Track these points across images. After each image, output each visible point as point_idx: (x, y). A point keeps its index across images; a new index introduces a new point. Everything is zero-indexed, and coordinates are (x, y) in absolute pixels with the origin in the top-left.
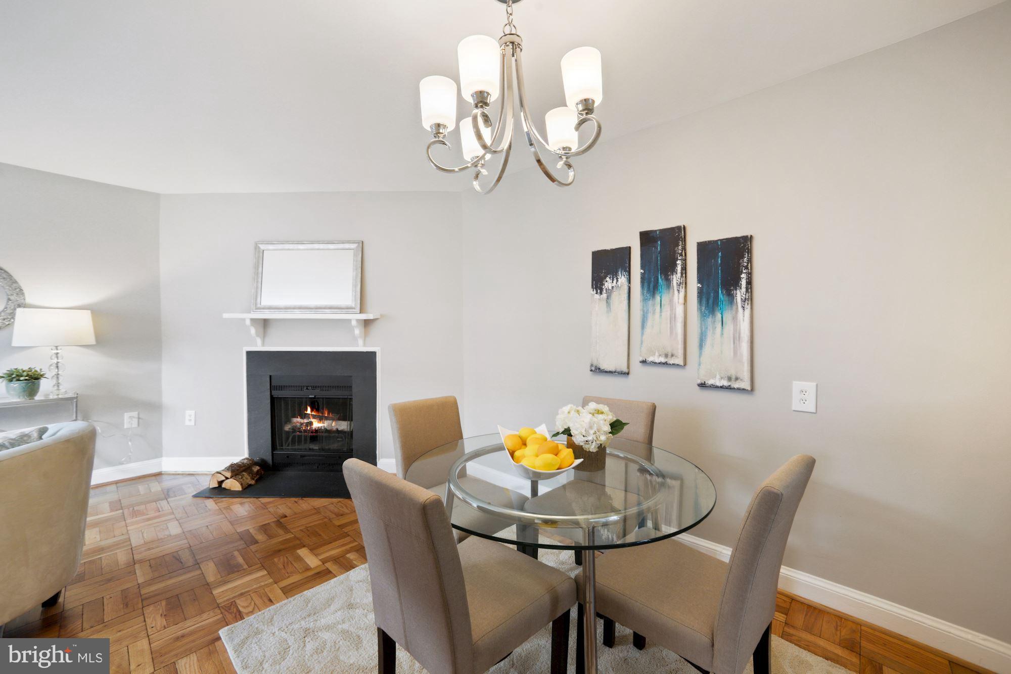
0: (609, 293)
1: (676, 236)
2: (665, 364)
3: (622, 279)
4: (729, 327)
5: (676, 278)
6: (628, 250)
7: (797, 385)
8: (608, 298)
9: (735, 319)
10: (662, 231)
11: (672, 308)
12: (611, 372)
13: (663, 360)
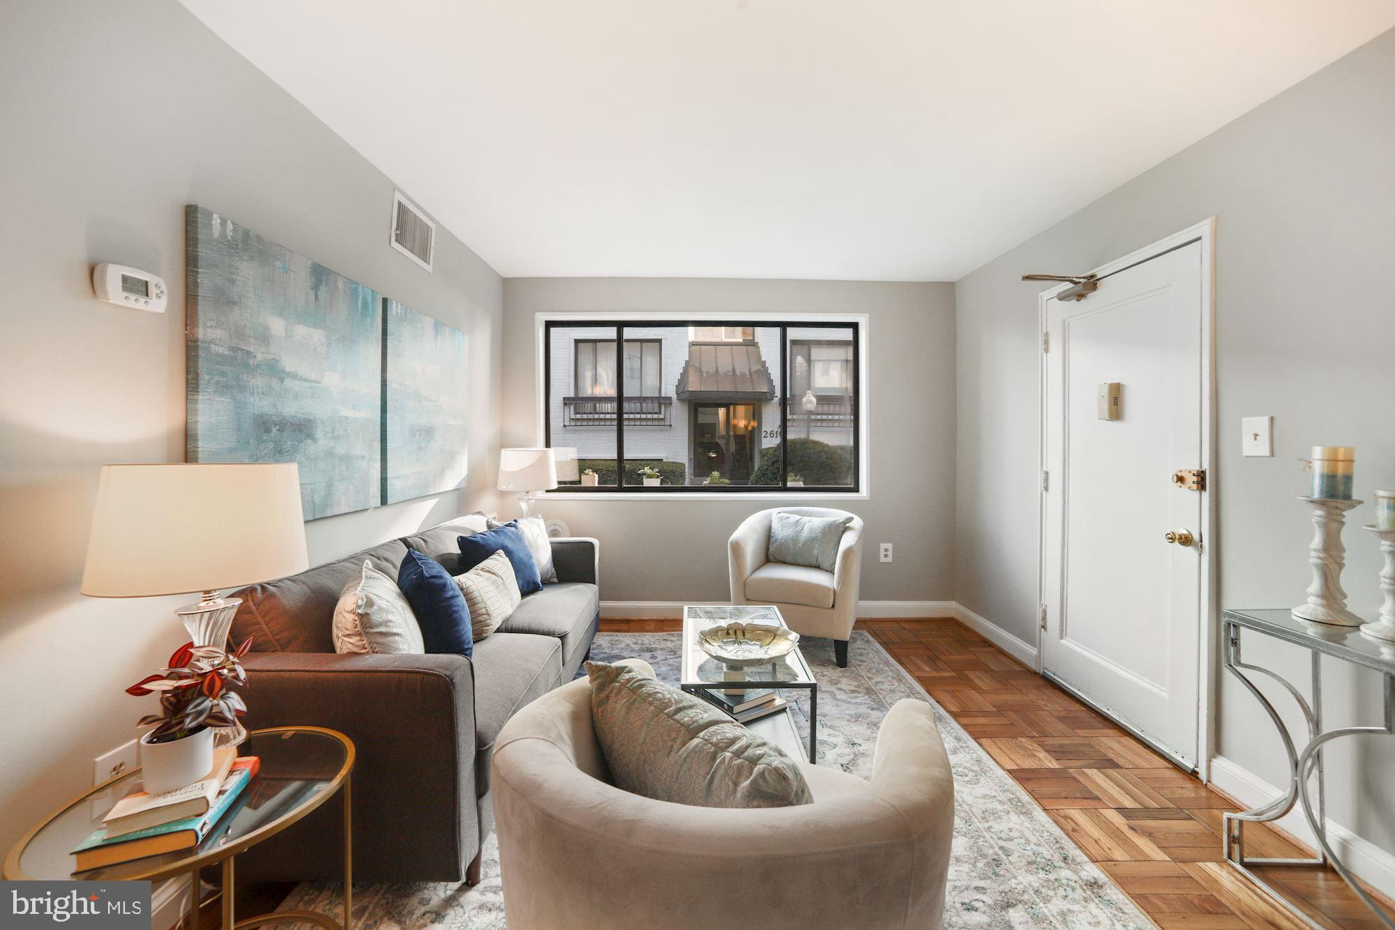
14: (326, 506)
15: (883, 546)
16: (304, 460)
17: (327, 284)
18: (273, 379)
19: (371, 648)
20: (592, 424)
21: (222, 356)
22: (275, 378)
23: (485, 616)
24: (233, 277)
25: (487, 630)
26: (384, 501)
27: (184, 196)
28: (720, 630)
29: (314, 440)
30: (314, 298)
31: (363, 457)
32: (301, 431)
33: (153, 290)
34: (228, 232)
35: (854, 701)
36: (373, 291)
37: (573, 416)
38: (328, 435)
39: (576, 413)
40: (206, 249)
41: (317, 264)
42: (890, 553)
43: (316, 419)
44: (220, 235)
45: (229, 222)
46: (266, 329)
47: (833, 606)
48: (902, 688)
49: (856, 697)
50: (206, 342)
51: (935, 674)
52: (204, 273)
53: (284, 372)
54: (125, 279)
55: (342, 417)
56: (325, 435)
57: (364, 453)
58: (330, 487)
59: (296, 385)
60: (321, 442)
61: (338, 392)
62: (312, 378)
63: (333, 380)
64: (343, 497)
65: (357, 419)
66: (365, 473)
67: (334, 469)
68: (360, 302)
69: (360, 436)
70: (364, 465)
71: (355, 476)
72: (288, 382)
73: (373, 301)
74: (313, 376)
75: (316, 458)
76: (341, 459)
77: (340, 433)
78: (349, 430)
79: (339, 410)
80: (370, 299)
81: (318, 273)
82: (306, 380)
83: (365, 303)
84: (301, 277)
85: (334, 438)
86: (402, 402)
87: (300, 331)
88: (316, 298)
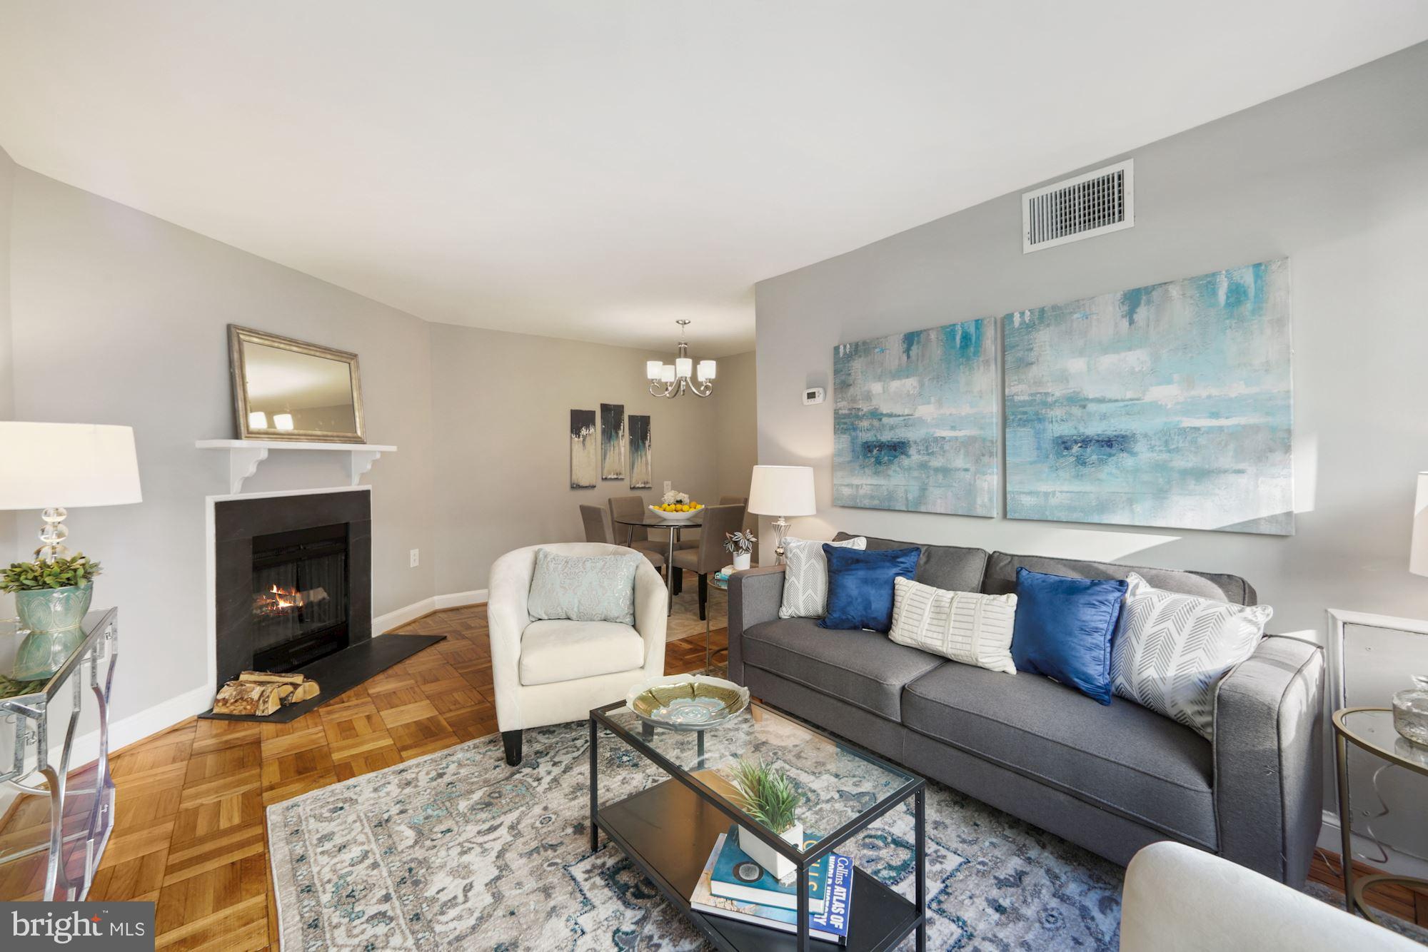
0: (585, 437)
1: (619, 409)
2: (617, 479)
3: (592, 430)
4: (644, 459)
5: (620, 433)
6: (593, 413)
7: (666, 483)
8: (584, 440)
9: (646, 454)
10: (614, 406)
11: (619, 449)
12: (586, 487)
13: (615, 476)
14: (920, 503)
16: (898, 469)
18: (874, 420)
21: (845, 414)
24: (850, 372)
29: (908, 456)
30: (906, 358)
31: (966, 470)
32: (895, 450)
33: (817, 395)
34: (847, 350)
36: (977, 321)
38: (922, 452)
40: (837, 365)
41: (907, 334)
43: (909, 441)
44: (843, 354)
46: (869, 392)
50: (837, 410)
52: (836, 377)
53: (882, 414)
54: (808, 394)
55: (937, 438)
56: (919, 452)
57: (967, 466)
58: (923, 489)
59: (892, 421)
60: (915, 456)
61: (933, 419)
62: (906, 413)
63: (926, 411)
64: (939, 498)
65: (956, 438)
66: (970, 485)
67: (928, 477)
68: (958, 338)
69: (962, 451)
70: (968, 476)
71: (954, 484)
72: (885, 420)
73: (977, 328)
74: (907, 412)
75: (910, 469)
76: (937, 470)
77: (935, 450)
78: (947, 447)
79: (935, 432)
80: (972, 330)
81: (911, 339)
82: (899, 416)
83: (966, 338)
84: (895, 348)
85: (928, 454)
86: (1037, 414)
87: (895, 385)
88: (909, 357)
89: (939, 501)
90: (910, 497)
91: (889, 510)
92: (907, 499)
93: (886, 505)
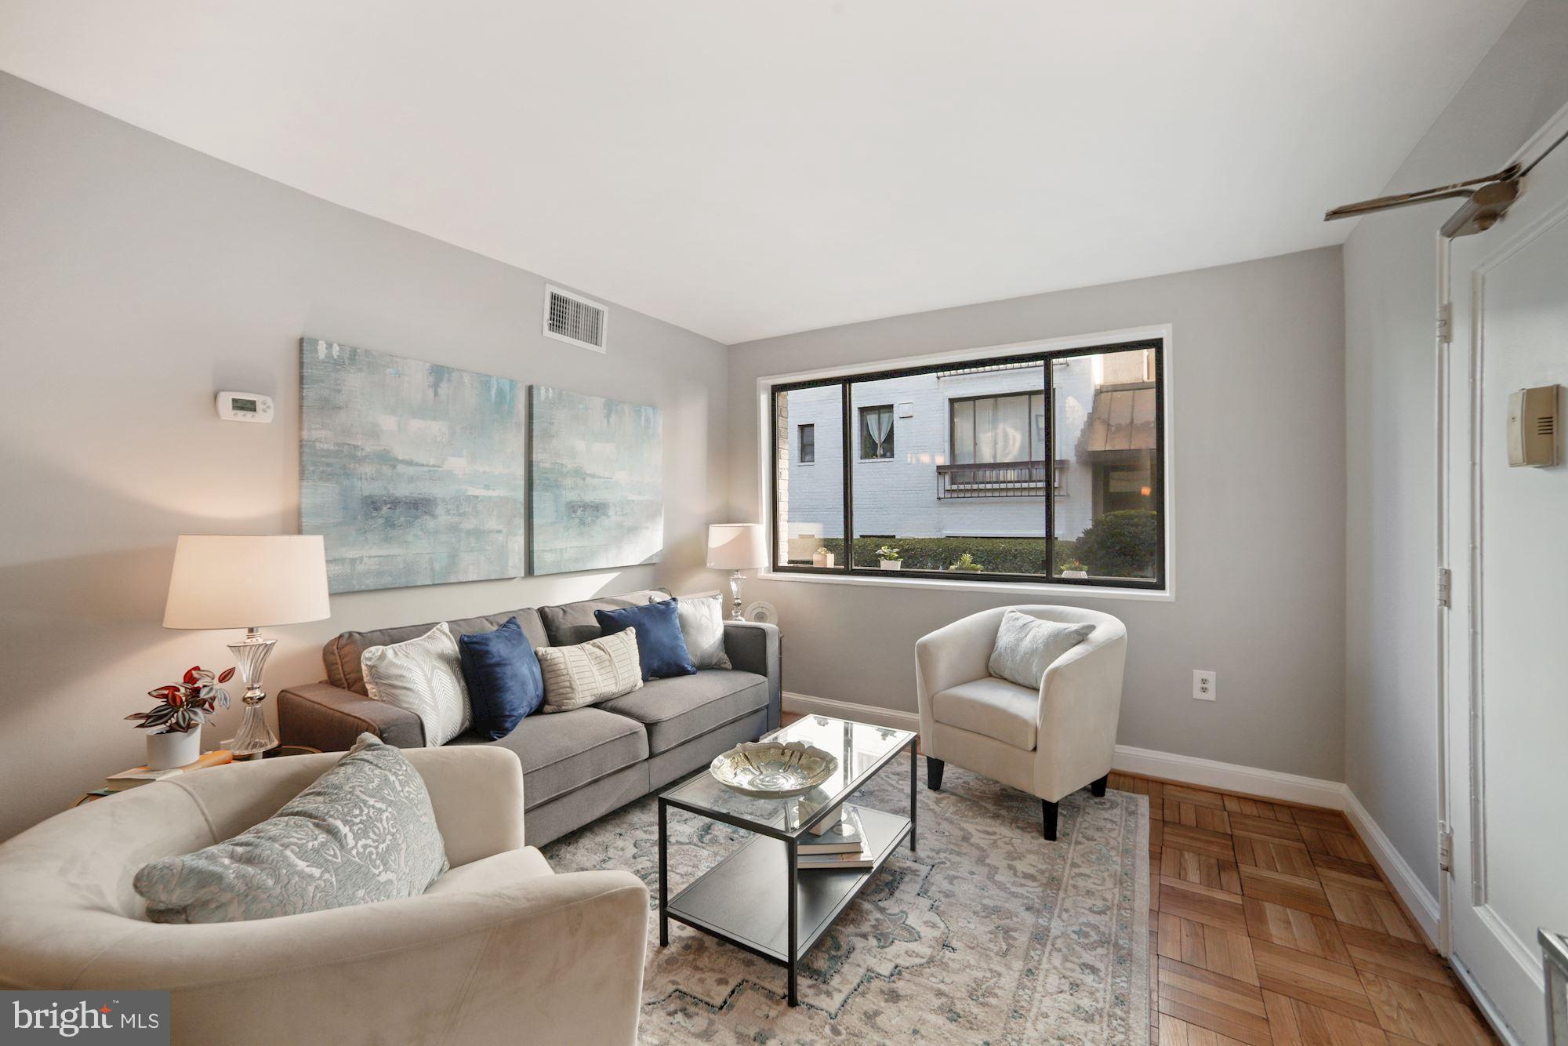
14: (449, 573)
15: (1198, 674)
16: (420, 533)
17: (449, 381)
18: (383, 466)
19: (381, 696)
20: (970, 495)
21: (328, 450)
22: (386, 465)
23: (568, 689)
24: (340, 387)
25: (567, 703)
26: (530, 571)
27: (298, 333)
28: (773, 748)
29: (434, 516)
30: (433, 395)
31: (499, 532)
32: (417, 509)
33: (259, 407)
34: (334, 353)
35: (1013, 889)
36: (511, 381)
37: (948, 487)
38: (451, 512)
39: (953, 483)
40: (312, 369)
41: (435, 365)
42: (1211, 686)
43: (436, 498)
44: (326, 357)
45: (335, 345)
46: (376, 425)
47: (1035, 749)
48: (1113, 895)
49: (1022, 885)
50: (310, 441)
51: (1203, 891)
52: (308, 388)
53: (396, 460)
54: (234, 400)
55: (469, 496)
56: (448, 512)
57: (500, 527)
58: (453, 557)
59: (411, 471)
60: (443, 517)
61: (465, 474)
62: (431, 463)
63: (457, 464)
64: (471, 566)
65: (490, 498)
66: (503, 546)
67: (459, 541)
68: (493, 392)
69: (495, 512)
70: (500, 538)
71: (488, 548)
72: (401, 468)
73: (511, 389)
74: (432, 461)
75: (436, 532)
76: (469, 533)
77: (467, 510)
78: (480, 507)
79: (466, 490)
80: (507, 388)
81: (439, 373)
82: (423, 465)
83: (500, 393)
84: (417, 379)
85: (460, 515)
86: (556, 481)
87: (416, 424)
88: (436, 394)
89: (471, 567)
90: (437, 566)
91: (407, 587)
92: (432, 570)
93: (403, 582)
